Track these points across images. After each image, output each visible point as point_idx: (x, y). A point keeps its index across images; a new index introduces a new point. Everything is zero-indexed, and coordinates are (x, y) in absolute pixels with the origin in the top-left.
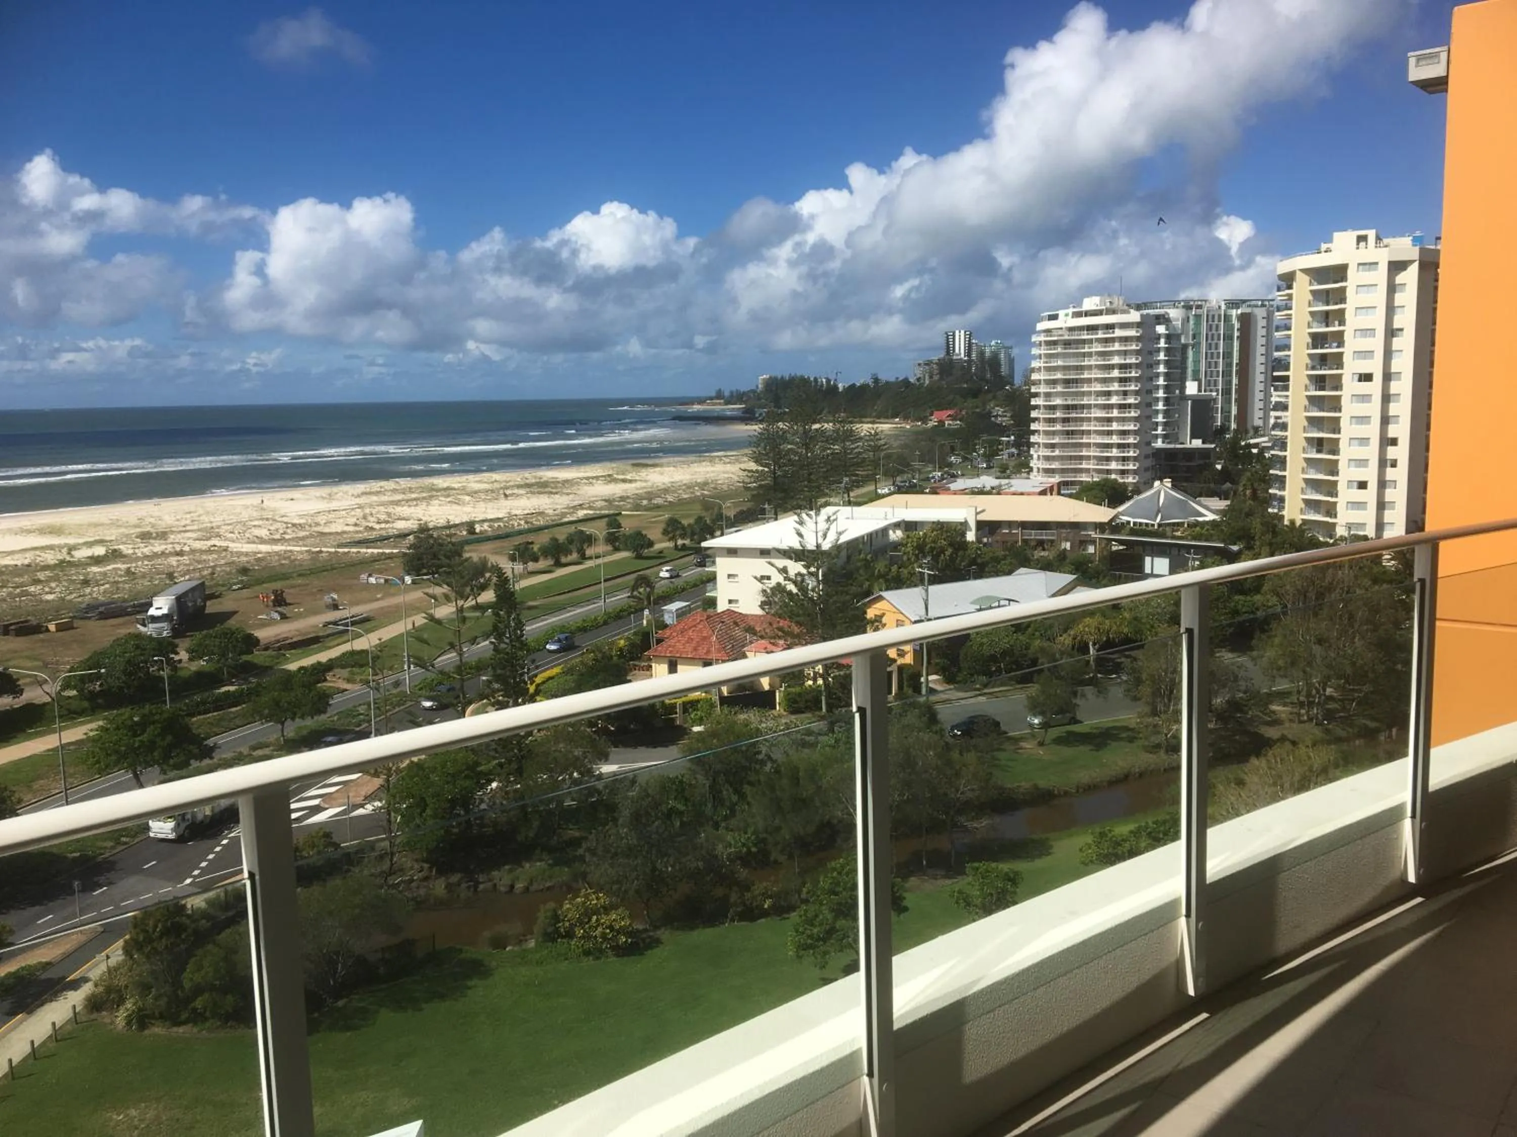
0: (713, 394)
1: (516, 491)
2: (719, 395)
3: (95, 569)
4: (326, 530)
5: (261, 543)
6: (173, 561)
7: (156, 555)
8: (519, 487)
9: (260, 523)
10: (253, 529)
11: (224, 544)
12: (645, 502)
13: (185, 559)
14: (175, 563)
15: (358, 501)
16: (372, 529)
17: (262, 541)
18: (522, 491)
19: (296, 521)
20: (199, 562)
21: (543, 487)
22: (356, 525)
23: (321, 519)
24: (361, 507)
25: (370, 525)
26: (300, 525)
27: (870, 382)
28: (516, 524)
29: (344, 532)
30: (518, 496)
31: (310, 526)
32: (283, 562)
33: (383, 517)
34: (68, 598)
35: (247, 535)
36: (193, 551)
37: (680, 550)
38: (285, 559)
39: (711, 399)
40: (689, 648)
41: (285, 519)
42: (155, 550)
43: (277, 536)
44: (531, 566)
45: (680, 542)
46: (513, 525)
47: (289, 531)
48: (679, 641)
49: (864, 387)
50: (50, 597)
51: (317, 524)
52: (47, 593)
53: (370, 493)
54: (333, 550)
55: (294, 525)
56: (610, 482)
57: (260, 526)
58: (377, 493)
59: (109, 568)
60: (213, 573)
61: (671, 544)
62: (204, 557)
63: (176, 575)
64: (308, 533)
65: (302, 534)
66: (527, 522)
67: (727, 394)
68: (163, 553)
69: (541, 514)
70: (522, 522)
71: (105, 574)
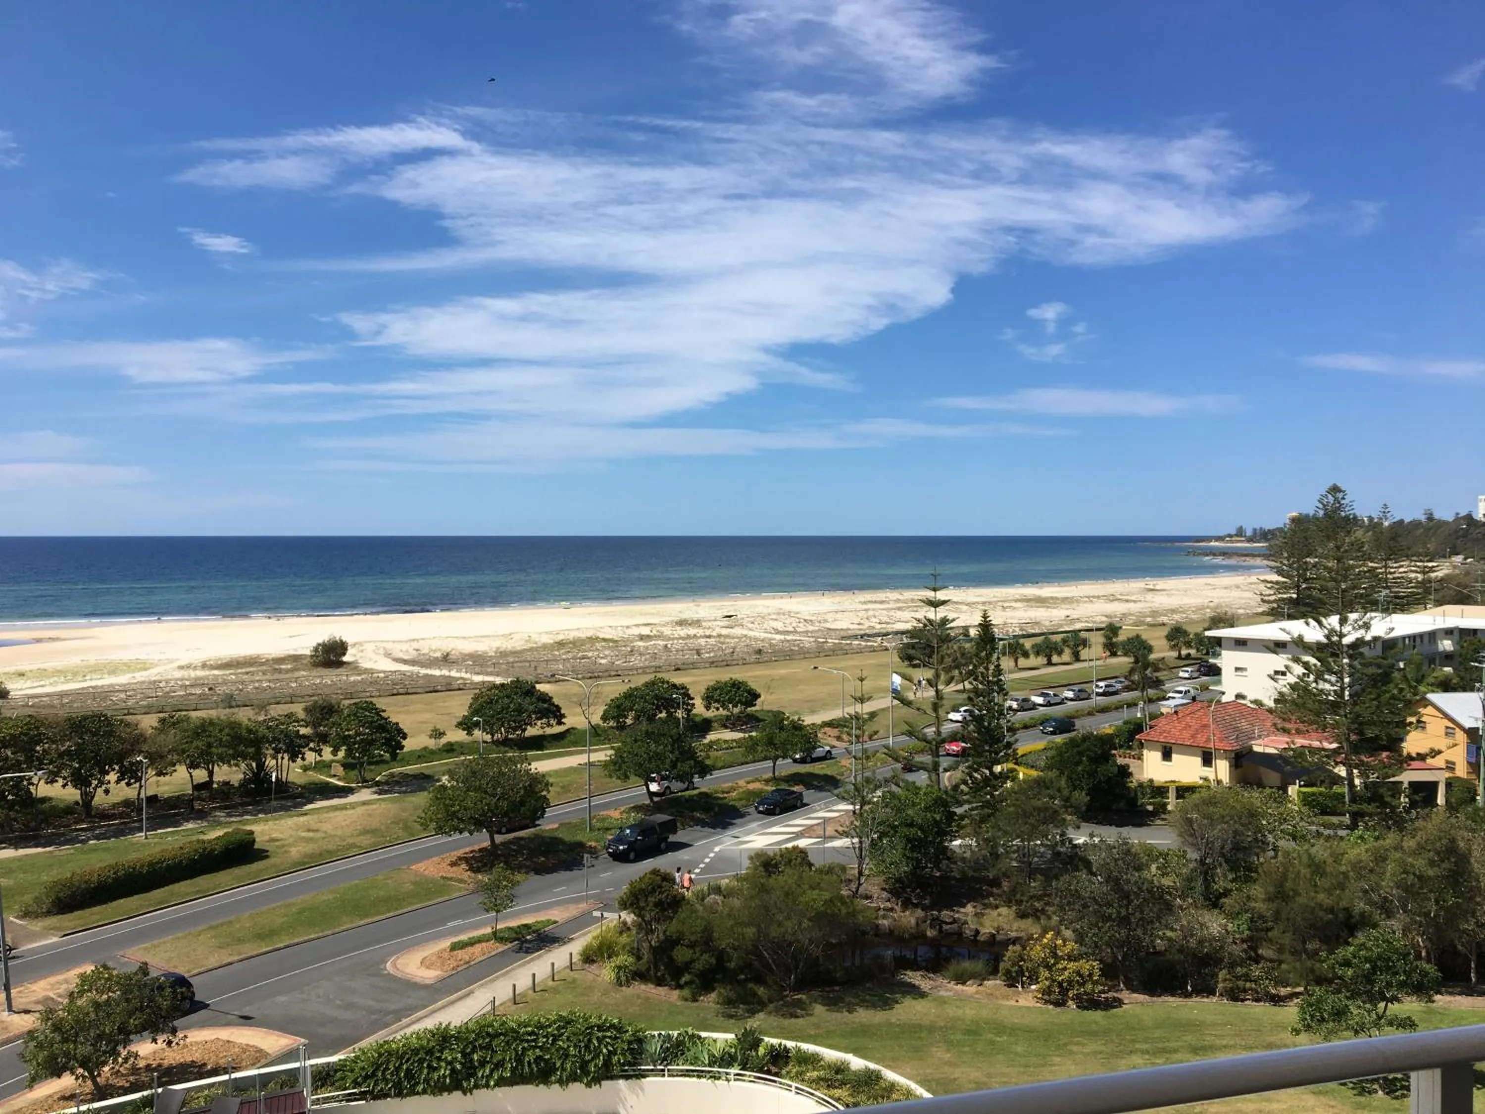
0: (1234, 532)
1: (1013, 604)
2: (1240, 532)
3: (641, 643)
4: (833, 626)
5: (776, 633)
6: (702, 641)
7: (689, 637)
8: (1016, 601)
9: (777, 617)
10: (771, 622)
11: (745, 632)
12: (1149, 619)
13: (712, 641)
14: (703, 643)
15: (865, 607)
16: (873, 628)
17: (778, 632)
18: (1018, 605)
19: (807, 618)
20: (723, 643)
21: (1041, 601)
22: (859, 624)
23: (830, 617)
24: (866, 610)
25: (872, 624)
26: (811, 621)
27: (1423, 518)
28: (1011, 630)
29: (848, 629)
30: (1014, 608)
31: (820, 622)
32: (793, 648)
33: (885, 619)
34: (617, 663)
35: (765, 626)
36: (720, 636)
37: (1184, 659)
38: (794, 646)
39: (1230, 536)
40: (1186, 734)
41: (798, 615)
42: (689, 633)
43: (791, 629)
44: (1022, 662)
45: (1184, 652)
46: (1008, 631)
47: (801, 625)
48: (1175, 728)
49: (1416, 524)
50: (603, 661)
51: (826, 621)
52: (602, 658)
53: (875, 602)
54: (837, 641)
55: (805, 620)
56: (1112, 601)
57: (776, 620)
58: (882, 602)
59: (652, 643)
60: (733, 652)
61: (1175, 654)
62: (727, 640)
63: (703, 651)
64: (817, 628)
65: (811, 628)
66: (1022, 630)
67: (1249, 533)
68: (695, 635)
69: (1037, 623)
70: (1017, 629)
71: (647, 648)
